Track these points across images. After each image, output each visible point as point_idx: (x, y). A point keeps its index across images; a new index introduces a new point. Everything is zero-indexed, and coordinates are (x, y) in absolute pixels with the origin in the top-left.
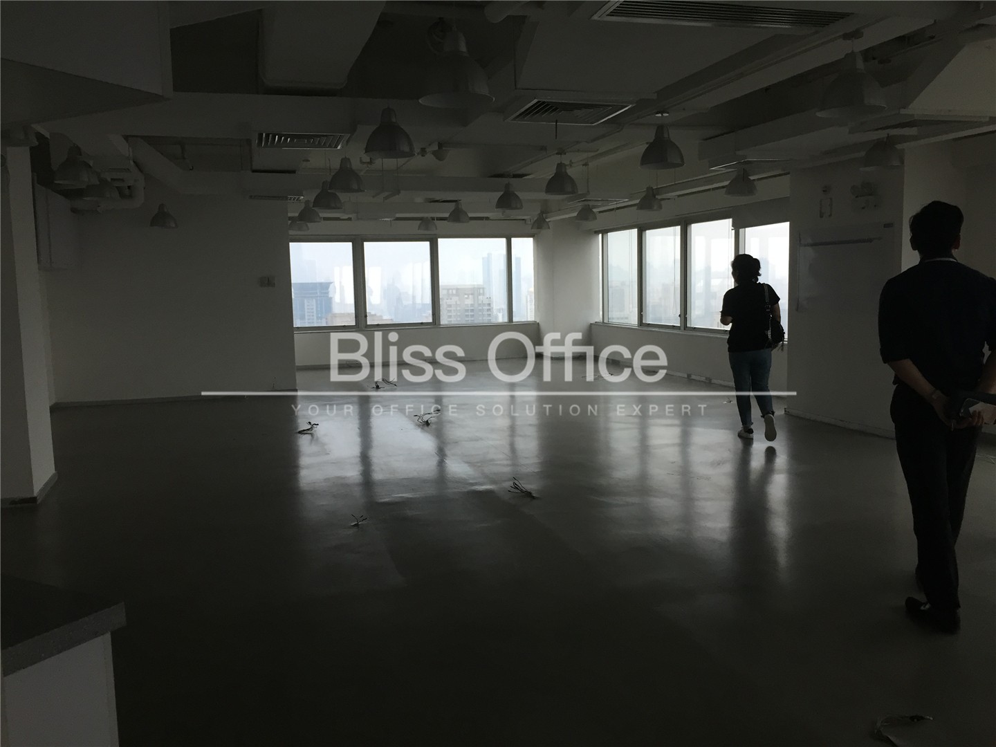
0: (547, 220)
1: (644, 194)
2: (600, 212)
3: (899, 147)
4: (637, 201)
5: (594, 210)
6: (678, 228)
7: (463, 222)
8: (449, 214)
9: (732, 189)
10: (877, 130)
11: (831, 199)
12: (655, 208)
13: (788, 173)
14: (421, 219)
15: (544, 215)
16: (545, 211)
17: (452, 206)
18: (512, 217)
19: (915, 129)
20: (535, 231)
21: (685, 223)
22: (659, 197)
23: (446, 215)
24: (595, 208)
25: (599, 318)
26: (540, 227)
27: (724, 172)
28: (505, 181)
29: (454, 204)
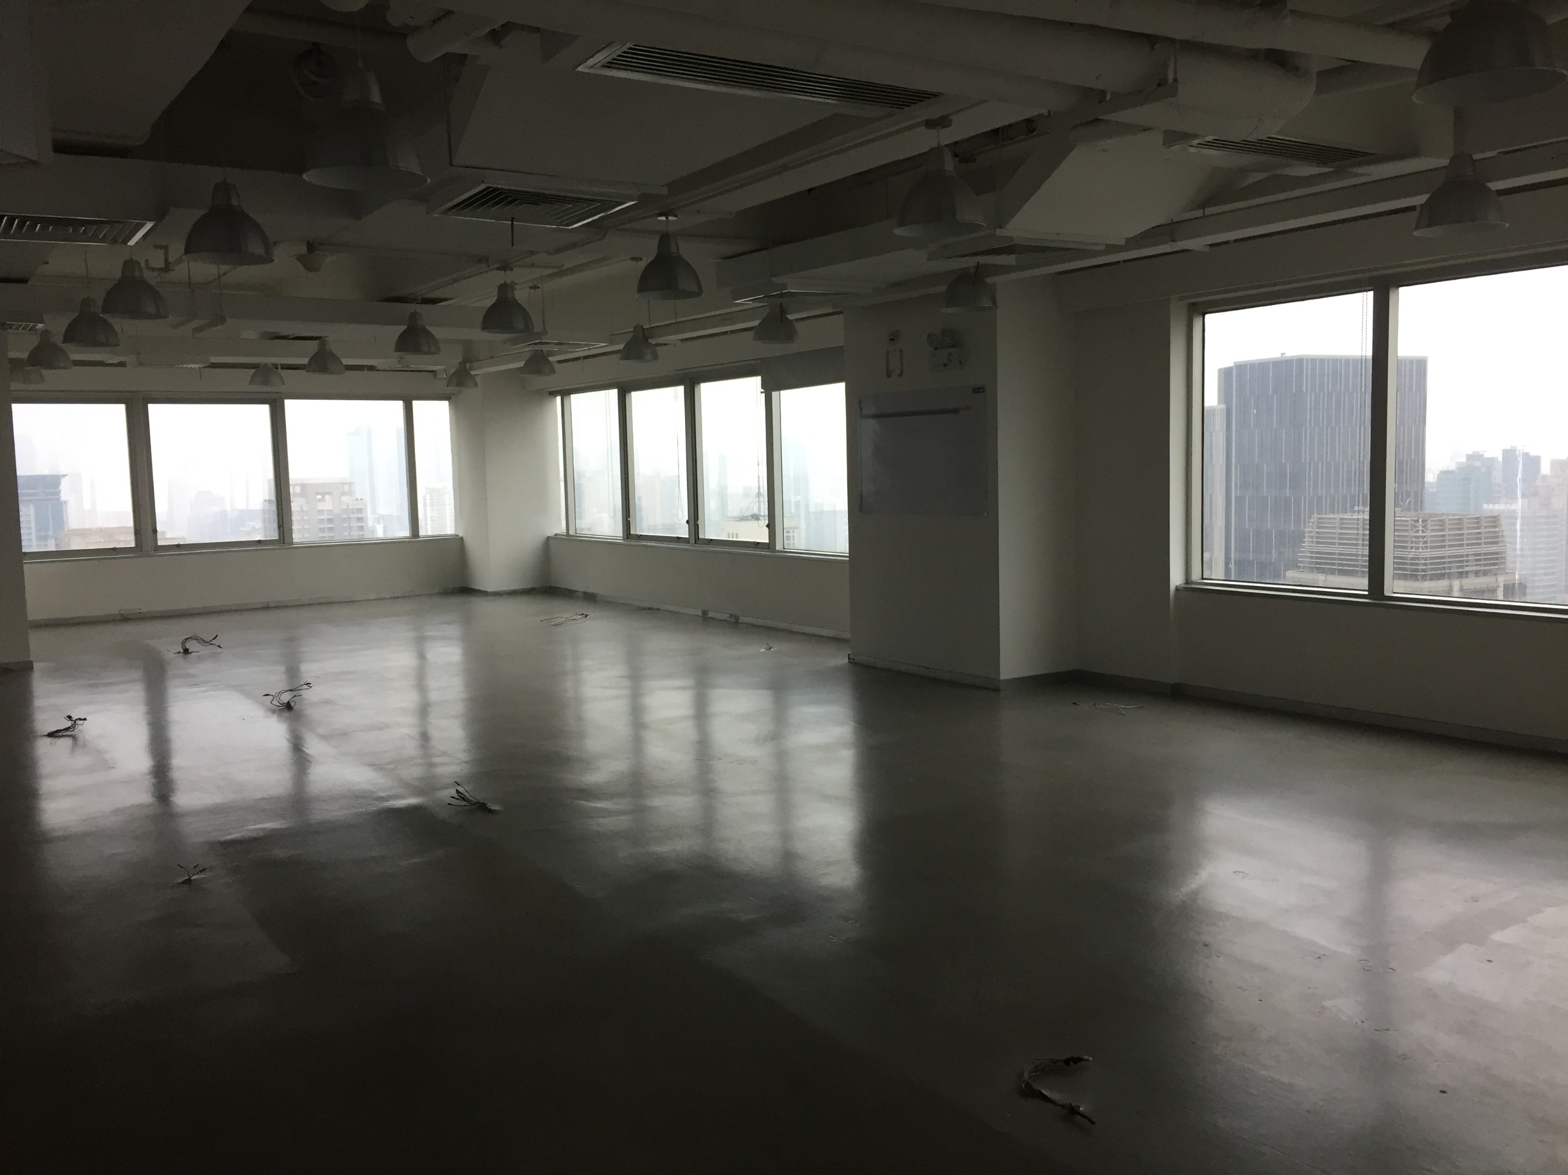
0: (473, 373)
1: (629, 337)
2: (560, 362)
3: (989, 280)
4: (621, 347)
5: (551, 359)
6: (680, 390)
7: (332, 373)
8: (308, 359)
9: (764, 333)
10: (963, 256)
11: (901, 351)
12: (649, 357)
13: (841, 313)
14: (255, 366)
15: (468, 365)
16: (469, 359)
17: (313, 347)
18: (413, 367)
19: (1013, 257)
20: (452, 389)
21: (691, 382)
22: (653, 341)
23: (305, 361)
24: (553, 355)
25: (561, 528)
26: (460, 384)
27: (752, 306)
28: (411, 308)
29: (316, 342)
